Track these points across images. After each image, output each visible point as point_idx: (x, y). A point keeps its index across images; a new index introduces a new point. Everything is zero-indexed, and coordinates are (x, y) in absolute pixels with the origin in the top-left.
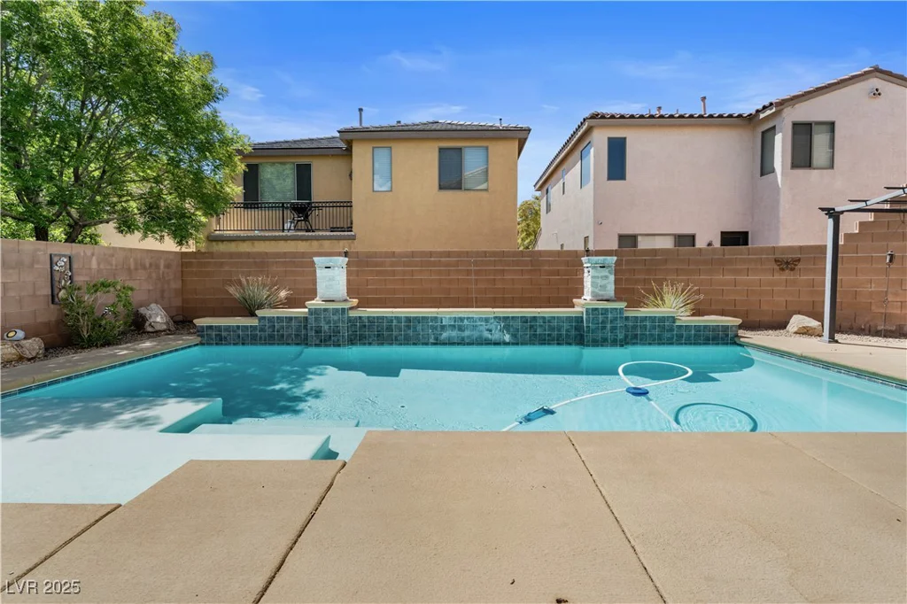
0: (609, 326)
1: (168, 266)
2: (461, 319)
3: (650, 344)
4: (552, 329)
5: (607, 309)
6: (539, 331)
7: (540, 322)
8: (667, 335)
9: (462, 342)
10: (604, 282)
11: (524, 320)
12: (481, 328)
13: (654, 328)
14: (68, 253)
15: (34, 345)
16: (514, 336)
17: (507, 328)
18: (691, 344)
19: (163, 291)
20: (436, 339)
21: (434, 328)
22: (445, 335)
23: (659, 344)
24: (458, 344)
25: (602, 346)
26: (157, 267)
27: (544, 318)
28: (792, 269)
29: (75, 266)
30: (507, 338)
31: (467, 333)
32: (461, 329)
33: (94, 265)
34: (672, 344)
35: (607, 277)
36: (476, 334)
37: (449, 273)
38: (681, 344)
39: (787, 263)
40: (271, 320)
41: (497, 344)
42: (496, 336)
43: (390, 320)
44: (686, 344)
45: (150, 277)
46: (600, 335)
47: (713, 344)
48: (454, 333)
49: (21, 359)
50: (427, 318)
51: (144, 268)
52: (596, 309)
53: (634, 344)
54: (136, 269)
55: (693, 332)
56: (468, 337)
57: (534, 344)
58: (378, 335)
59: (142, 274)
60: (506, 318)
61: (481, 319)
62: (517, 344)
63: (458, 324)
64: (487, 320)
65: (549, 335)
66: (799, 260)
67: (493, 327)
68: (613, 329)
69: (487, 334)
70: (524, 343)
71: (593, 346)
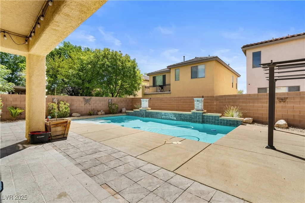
0: (198, 117)
1: (129, 101)
2: (166, 113)
3: (212, 124)
4: (185, 117)
5: (197, 113)
6: (182, 118)
7: (182, 115)
8: (217, 122)
9: (166, 119)
10: (198, 105)
11: (179, 114)
12: (170, 116)
13: (213, 119)
14: (111, 99)
15: (103, 113)
16: (177, 118)
17: (175, 116)
18: (225, 125)
19: (128, 106)
20: (161, 118)
21: (161, 115)
22: (163, 117)
23: (214, 124)
24: (165, 119)
25: (196, 123)
26: (127, 101)
27: (183, 114)
28: (284, 102)
29: (112, 101)
30: (175, 119)
31: (167, 117)
32: (166, 116)
33: (115, 101)
34: (218, 125)
35: (199, 104)
36: (169, 117)
37: (171, 102)
38: (222, 125)
39: (282, 99)
40: (135, 111)
41: (173, 120)
42: (173, 118)
43: (153, 113)
44: (223, 125)
45: (125, 103)
46: (195, 120)
47: (233, 126)
48: (164, 117)
49: (102, 114)
50: (159, 113)
51: (124, 101)
52: (194, 113)
53: (207, 123)
54: (123, 101)
55: (225, 122)
56: (167, 118)
57: (181, 121)
58: (151, 116)
59: (124, 102)
60: (175, 114)
61: (170, 114)
62: (177, 120)
63: (165, 114)
64: (171, 114)
65: (185, 119)
66: (287, 98)
67: (172, 116)
68: (199, 118)
69: (171, 117)
70: (179, 120)
71: (194, 123)
